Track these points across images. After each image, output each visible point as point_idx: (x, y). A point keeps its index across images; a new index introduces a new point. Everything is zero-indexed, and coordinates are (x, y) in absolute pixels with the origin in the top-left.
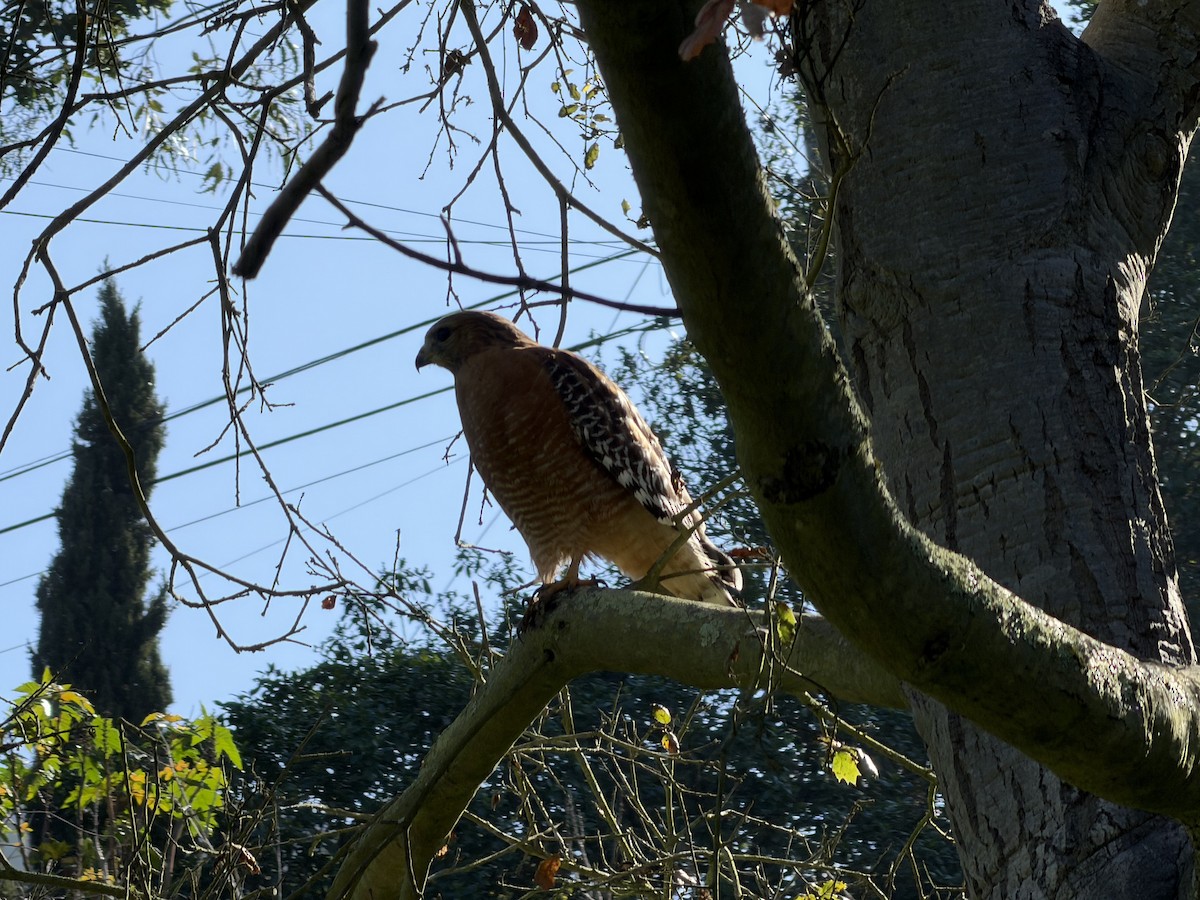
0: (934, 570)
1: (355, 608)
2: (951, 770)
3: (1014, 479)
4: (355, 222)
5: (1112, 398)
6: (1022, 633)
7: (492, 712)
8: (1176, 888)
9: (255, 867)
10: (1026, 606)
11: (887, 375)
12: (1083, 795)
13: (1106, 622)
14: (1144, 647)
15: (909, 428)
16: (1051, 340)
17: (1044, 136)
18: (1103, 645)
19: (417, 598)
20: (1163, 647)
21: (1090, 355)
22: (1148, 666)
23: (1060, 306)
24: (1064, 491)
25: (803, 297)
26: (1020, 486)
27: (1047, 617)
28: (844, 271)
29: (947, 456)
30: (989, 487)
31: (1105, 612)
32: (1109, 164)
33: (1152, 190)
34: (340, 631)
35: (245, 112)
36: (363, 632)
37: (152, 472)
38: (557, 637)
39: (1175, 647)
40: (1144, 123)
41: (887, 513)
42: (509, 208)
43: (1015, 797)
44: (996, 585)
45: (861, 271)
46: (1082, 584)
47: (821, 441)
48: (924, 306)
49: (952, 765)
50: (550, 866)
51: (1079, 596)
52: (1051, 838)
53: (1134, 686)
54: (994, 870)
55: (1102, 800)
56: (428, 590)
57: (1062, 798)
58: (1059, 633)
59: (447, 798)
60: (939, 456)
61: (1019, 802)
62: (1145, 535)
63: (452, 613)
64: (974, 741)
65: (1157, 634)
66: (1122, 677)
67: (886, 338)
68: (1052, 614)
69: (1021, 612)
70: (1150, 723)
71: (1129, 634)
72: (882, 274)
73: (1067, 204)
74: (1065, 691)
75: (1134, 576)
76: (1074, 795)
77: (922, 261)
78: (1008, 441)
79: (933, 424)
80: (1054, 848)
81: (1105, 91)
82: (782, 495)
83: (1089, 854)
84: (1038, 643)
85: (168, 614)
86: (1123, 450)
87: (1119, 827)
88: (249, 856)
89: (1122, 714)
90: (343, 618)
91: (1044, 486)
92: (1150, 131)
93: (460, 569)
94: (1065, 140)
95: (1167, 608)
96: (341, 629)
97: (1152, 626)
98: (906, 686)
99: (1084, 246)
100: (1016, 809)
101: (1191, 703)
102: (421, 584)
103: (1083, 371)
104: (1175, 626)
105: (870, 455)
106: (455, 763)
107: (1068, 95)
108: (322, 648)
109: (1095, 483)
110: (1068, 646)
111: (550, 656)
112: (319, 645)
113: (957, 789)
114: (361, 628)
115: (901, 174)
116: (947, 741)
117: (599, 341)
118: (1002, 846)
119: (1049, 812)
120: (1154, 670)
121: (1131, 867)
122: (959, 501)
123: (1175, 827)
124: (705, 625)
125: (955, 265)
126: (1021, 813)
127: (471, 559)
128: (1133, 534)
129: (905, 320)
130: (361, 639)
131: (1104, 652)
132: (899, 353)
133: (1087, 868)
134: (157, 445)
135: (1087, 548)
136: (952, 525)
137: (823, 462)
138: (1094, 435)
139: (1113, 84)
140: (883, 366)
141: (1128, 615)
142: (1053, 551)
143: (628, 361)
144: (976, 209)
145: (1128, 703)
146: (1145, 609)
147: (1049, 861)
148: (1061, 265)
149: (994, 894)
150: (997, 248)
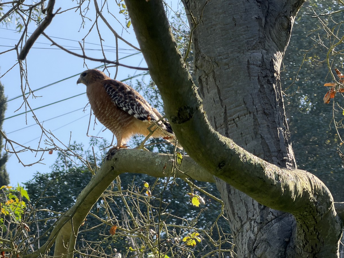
0: (221, 143)
1: (61, 155)
2: (227, 200)
3: (244, 116)
4: (54, 44)
5: (272, 93)
6: (246, 161)
7: (96, 185)
8: (291, 233)
9: (29, 229)
10: (247, 153)
11: (208, 87)
12: (265, 207)
13: (271, 157)
14: (282, 164)
15: (215, 102)
16: (255, 76)
17: (252, 18)
18: (269, 164)
19: (79, 152)
20: (287, 164)
21: (266, 81)
22: (282, 169)
23: (257, 67)
24: (259, 120)
25: (183, 64)
26: (246, 118)
27: (253, 156)
28: (196, 57)
29: (225, 110)
30: (238, 119)
31: (271, 155)
32: (271, 26)
33: (283, 33)
34: (57, 162)
35: (25, 12)
36: (64, 162)
37: (3, 117)
38: (115, 163)
39: (291, 164)
40: (281, 14)
41: (207, 126)
42: (101, 39)
43: (245, 208)
44: (239, 147)
45: (200, 57)
46: (264, 146)
47: (188, 106)
48: (218, 67)
49: (227, 199)
50: (114, 228)
51: (263, 150)
52: (256, 219)
53: (279, 175)
54: (240, 229)
55: (270, 208)
56: (82, 150)
57: (259, 208)
58: (257, 160)
59: (84, 209)
60: (223, 110)
61: (247, 209)
62: (282, 132)
63: (89, 157)
64: (234, 191)
65: (285, 161)
66: (275, 173)
67: (208, 76)
68: (255, 155)
69: (246, 154)
70: (283, 186)
71: (278, 161)
72: (207, 58)
73: (259, 37)
74: (259, 177)
75: (279, 144)
76: (262, 207)
77: (218, 54)
78: (243, 106)
79: (221, 100)
80: (257, 222)
81: (270, 5)
82: (177, 122)
83: (266, 224)
84: (251, 163)
85: (8, 158)
86: (276, 107)
87: (275, 216)
88: (27, 226)
89: (275, 183)
90: (58, 158)
91: (253, 118)
92: (283, 16)
93: (91, 144)
94: (258, 19)
95: (289, 153)
96: (57, 161)
97: (284, 158)
98: (214, 176)
99: (264, 49)
100: (246, 211)
101: (295, 180)
102: (80, 148)
103: (264, 85)
104: (291, 158)
105: (202, 110)
106: (86, 199)
107: (259, 6)
108: (52, 167)
109: (268, 117)
110: (259, 164)
111: (113, 168)
112: (51, 166)
113: (229, 206)
114: (63, 161)
115: (212, 29)
116: (226, 192)
117: (131, 78)
118: (242, 222)
119: (255, 212)
120: (284, 170)
121: (278, 227)
122: (229, 123)
123: (291, 216)
124: (157, 159)
125: (227, 55)
126: (247, 212)
127: (95, 141)
128: (279, 132)
129: (213, 71)
130: (63, 164)
131: (270, 166)
132: (212, 81)
133: (266, 228)
134: (5, 109)
135: (266, 136)
136: (227, 130)
137: (189, 112)
138: (267, 104)
139: (272, 3)
140: (207, 84)
141: (277, 155)
142: (256, 137)
143: (139, 84)
144: (233, 39)
145: (277, 180)
146: (282, 153)
147: (255, 226)
148: (258, 55)
149: (240, 236)
150: (239, 50)
